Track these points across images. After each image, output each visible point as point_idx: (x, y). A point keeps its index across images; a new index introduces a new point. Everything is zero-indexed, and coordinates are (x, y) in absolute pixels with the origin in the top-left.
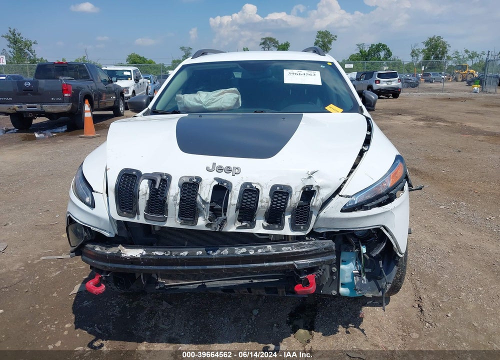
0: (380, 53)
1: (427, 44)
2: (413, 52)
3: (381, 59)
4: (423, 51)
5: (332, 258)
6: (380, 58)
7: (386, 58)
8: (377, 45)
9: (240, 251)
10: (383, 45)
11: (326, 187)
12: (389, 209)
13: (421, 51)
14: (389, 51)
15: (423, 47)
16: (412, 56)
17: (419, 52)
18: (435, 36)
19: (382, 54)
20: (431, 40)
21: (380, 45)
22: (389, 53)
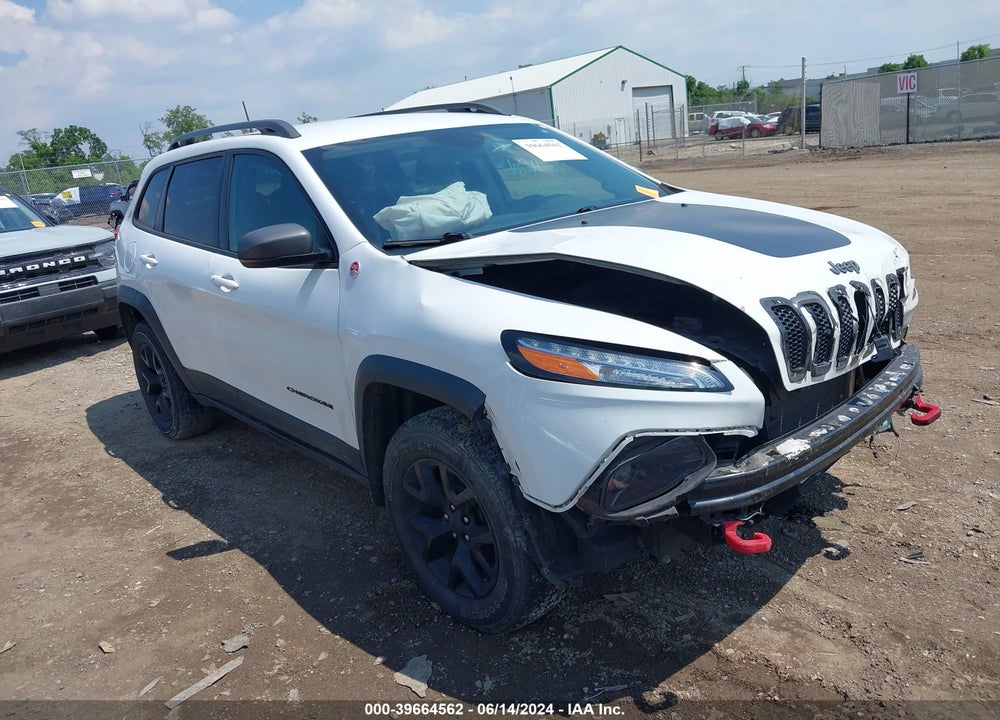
0: (80, 146)
1: (169, 122)
2: (147, 139)
3: (87, 157)
4: (167, 136)
6: (83, 157)
7: (98, 156)
8: (66, 131)
10: (81, 130)
13: (161, 136)
14: (97, 141)
15: (164, 129)
16: (149, 147)
17: (158, 138)
18: (179, 106)
19: (85, 148)
20: (175, 113)
21: (72, 130)
22: (99, 146)
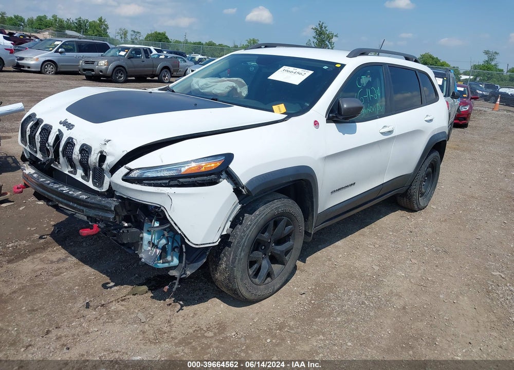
5: (109, 217)
9: (65, 189)
11: (112, 155)
12: (164, 192)
